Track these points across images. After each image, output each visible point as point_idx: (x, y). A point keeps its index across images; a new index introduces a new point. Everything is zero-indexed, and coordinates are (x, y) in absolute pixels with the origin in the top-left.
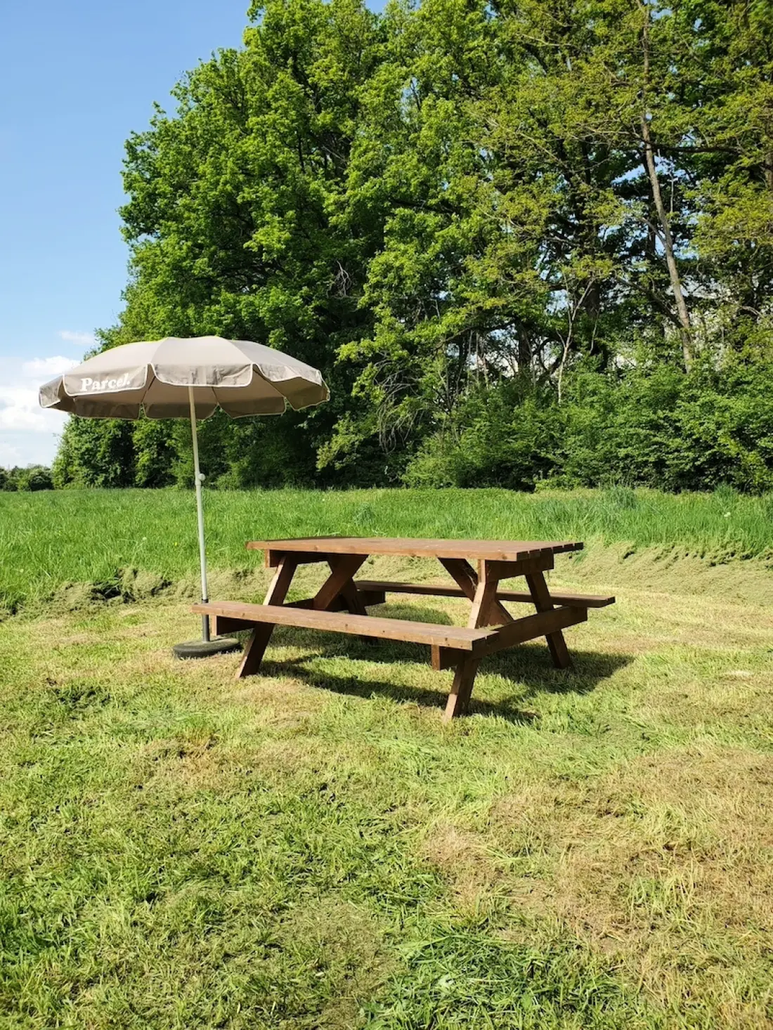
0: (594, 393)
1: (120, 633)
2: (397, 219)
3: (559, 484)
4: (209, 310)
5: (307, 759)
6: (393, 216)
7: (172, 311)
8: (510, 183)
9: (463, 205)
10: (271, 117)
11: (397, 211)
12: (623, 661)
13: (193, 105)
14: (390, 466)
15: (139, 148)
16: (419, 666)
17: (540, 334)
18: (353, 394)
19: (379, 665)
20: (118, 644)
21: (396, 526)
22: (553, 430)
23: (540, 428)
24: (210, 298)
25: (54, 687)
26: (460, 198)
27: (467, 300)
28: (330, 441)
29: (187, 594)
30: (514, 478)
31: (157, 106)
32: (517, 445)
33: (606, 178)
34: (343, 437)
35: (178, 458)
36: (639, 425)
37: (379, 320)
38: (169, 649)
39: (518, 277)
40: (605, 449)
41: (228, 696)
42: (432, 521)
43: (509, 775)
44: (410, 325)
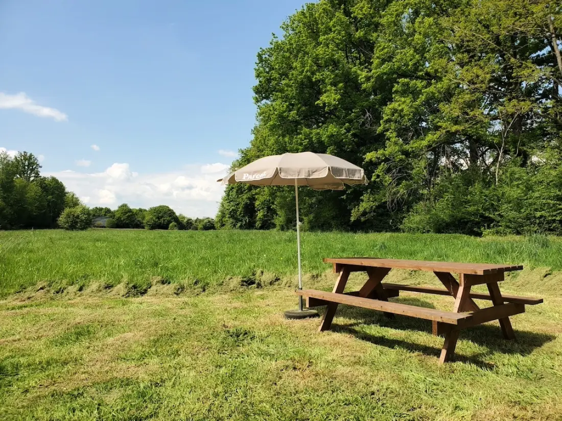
0: (519, 179)
1: (256, 304)
2: (400, 84)
3: (497, 232)
4: (296, 138)
5: (362, 378)
6: (398, 83)
7: (277, 139)
8: (467, 61)
9: (439, 74)
10: (332, 35)
11: (400, 80)
12: (549, 338)
13: (291, 32)
14: (393, 220)
15: (264, 56)
16: (421, 333)
17: (484, 145)
18: (373, 179)
19: (397, 330)
20: (256, 309)
21: (400, 254)
22: (492, 200)
23: (485, 199)
24: (297, 131)
25: (227, 329)
26: (436, 71)
27: (440, 127)
28: (358, 205)
29: (287, 285)
30: (469, 228)
31: (274, 35)
32: (471, 209)
33: (527, 55)
34: (366, 203)
35: (277, 214)
36: (549, 198)
37: (389, 139)
38: (282, 314)
39: (472, 114)
40: (527, 212)
41: (315, 340)
42: (422, 251)
43: (482, 398)
44: (406, 141)
